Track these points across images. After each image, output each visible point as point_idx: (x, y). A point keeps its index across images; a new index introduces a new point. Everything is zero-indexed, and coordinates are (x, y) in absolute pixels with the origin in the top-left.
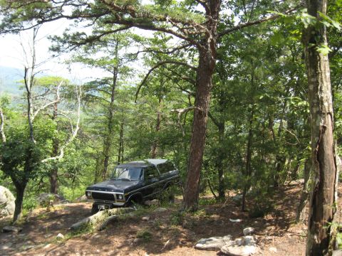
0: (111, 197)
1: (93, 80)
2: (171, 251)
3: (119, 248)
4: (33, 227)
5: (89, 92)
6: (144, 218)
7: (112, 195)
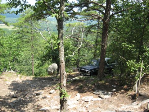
7: (86, 71)
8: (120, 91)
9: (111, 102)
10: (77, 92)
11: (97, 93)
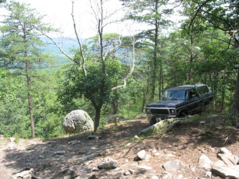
0: (166, 112)
1: (140, 32)
2: (232, 145)
3: (186, 144)
4: (108, 135)
5: (138, 41)
6: (201, 122)
7: (167, 110)
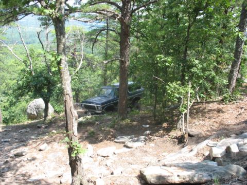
0: (93, 108)
2: (101, 143)
4: (53, 125)
6: (97, 123)
8: (157, 134)
9: (146, 151)
10: (87, 143)
11: (121, 140)
